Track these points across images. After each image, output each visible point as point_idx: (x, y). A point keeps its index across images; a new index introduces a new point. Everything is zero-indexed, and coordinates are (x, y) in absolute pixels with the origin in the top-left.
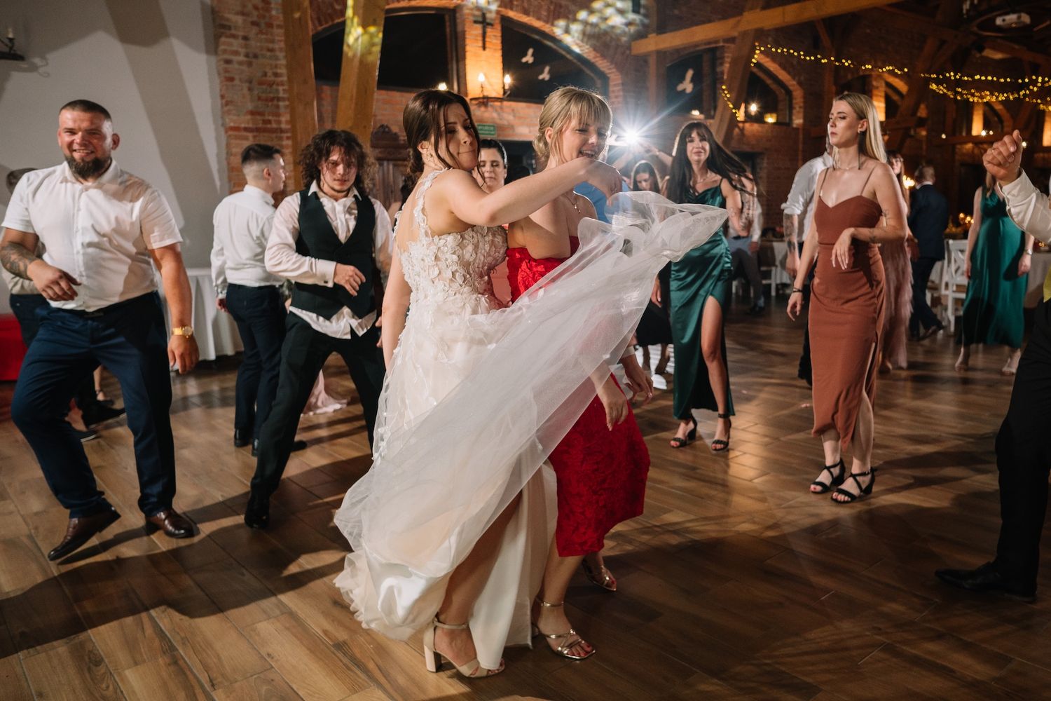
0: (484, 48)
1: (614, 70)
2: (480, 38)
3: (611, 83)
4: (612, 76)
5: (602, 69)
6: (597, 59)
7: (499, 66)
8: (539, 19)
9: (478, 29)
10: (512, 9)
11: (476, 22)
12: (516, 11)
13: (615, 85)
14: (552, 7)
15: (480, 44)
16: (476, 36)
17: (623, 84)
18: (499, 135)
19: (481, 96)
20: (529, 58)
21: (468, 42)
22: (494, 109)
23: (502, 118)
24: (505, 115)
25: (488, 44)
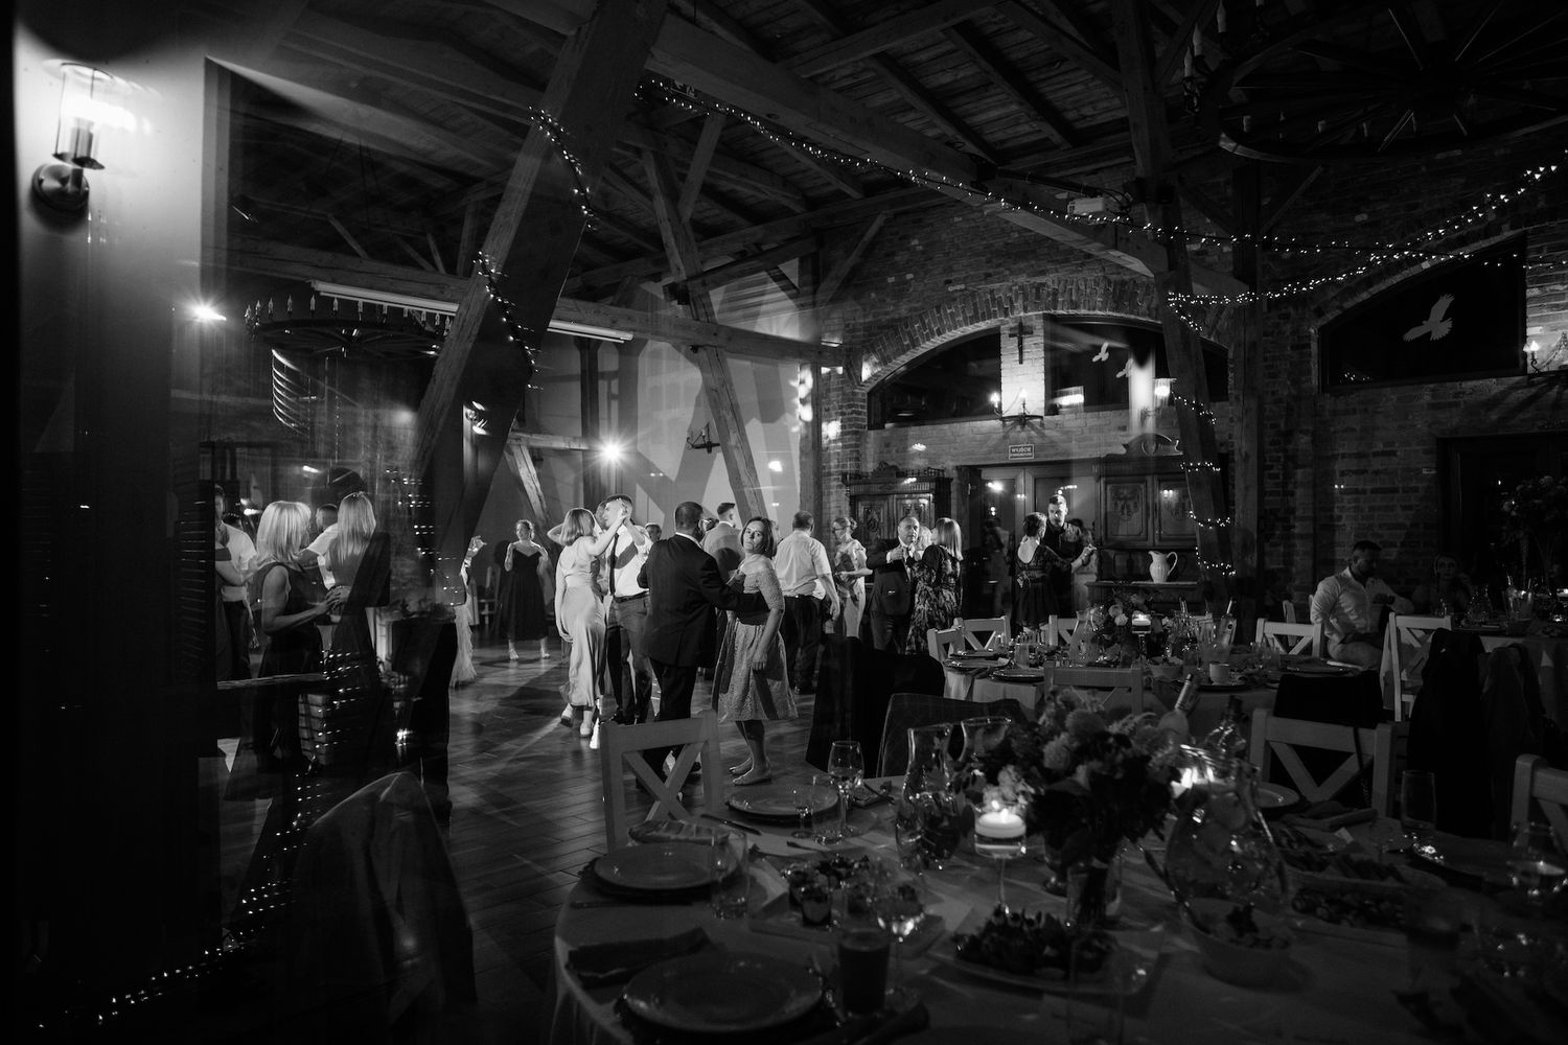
0: (1021, 362)
2: (1017, 352)
8: (1092, 308)
11: (1012, 335)
12: (1063, 309)
15: (1017, 358)
16: (1013, 348)
18: (1036, 456)
21: (1003, 359)
22: (1033, 427)
23: (1043, 436)
24: (1047, 432)
25: (1026, 356)
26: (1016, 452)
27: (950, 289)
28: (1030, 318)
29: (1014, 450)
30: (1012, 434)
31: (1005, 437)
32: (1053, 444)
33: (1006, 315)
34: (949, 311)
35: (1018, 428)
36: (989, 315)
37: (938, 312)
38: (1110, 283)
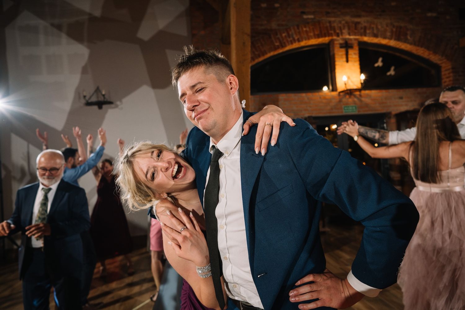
0: (347, 61)
1: (445, 61)
2: (344, 57)
3: (443, 70)
4: (443, 65)
5: (435, 62)
6: (431, 56)
7: (358, 70)
8: (385, 38)
9: (342, 52)
10: (365, 36)
11: (341, 47)
12: (369, 36)
13: (446, 70)
14: (394, 30)
15: (345, 59)
16: (342, 55)
17: (453, 68)
18: (359, 111)
19: (345, 89)
20: (379, 64)
21: (337, 59)
22: (355, 96)
23: (361, 101)
24: (363, 99)
25: (350, 59)
26: (347, 109)
27: (305, 17)
28: (351, 39)
29: (346, 108)
30: (344, 100)
31: (340, 101)
32: (367, 105)
33: (338, 36)
34: (304, 29)
35: (347, 96)
36: (329, 35)
37: (298, 28)
38: (394, 26)
